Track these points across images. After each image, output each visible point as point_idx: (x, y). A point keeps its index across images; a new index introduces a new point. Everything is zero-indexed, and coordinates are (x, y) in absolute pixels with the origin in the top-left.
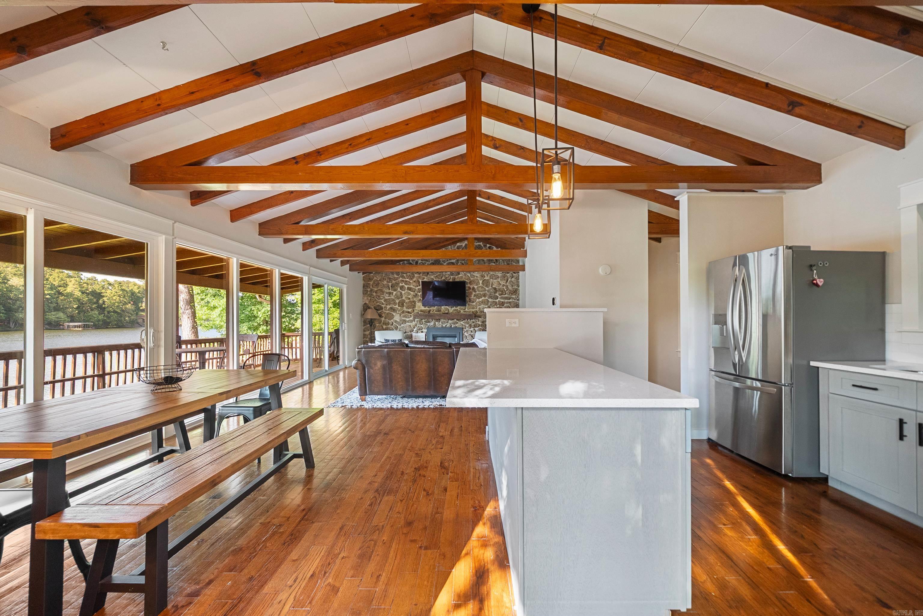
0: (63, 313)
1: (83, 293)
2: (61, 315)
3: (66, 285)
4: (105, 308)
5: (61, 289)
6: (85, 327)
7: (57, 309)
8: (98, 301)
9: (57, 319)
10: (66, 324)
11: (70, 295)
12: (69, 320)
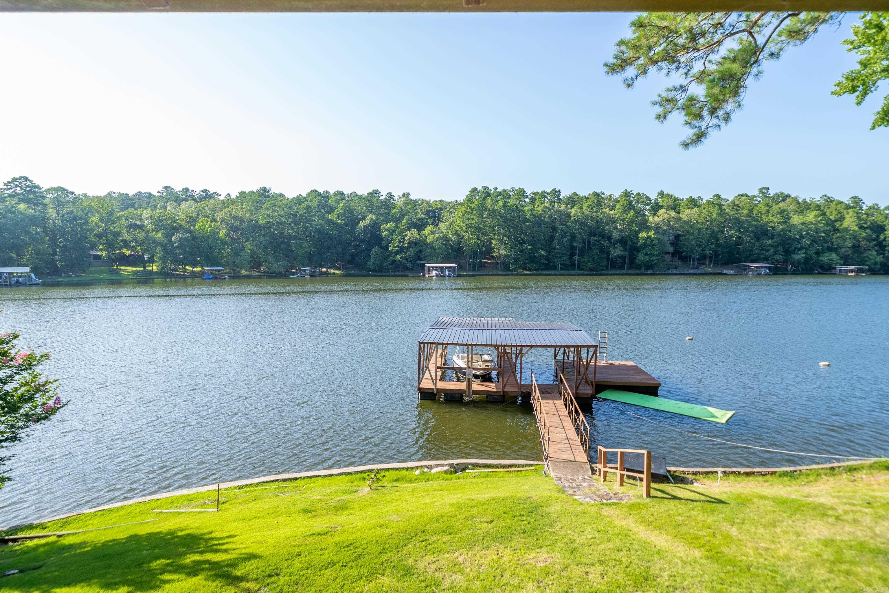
0: (836, 253)
1: (861, 227)
2: (834, 256)
3: (842, 219)
4: (885, 246)
5: (838, 224)
6: (859, 271)
7: (830, 249)
8: (878, 236)
9: (829, 262)
10: (838, 267)
11: (846, 230)
12: (842, 262)
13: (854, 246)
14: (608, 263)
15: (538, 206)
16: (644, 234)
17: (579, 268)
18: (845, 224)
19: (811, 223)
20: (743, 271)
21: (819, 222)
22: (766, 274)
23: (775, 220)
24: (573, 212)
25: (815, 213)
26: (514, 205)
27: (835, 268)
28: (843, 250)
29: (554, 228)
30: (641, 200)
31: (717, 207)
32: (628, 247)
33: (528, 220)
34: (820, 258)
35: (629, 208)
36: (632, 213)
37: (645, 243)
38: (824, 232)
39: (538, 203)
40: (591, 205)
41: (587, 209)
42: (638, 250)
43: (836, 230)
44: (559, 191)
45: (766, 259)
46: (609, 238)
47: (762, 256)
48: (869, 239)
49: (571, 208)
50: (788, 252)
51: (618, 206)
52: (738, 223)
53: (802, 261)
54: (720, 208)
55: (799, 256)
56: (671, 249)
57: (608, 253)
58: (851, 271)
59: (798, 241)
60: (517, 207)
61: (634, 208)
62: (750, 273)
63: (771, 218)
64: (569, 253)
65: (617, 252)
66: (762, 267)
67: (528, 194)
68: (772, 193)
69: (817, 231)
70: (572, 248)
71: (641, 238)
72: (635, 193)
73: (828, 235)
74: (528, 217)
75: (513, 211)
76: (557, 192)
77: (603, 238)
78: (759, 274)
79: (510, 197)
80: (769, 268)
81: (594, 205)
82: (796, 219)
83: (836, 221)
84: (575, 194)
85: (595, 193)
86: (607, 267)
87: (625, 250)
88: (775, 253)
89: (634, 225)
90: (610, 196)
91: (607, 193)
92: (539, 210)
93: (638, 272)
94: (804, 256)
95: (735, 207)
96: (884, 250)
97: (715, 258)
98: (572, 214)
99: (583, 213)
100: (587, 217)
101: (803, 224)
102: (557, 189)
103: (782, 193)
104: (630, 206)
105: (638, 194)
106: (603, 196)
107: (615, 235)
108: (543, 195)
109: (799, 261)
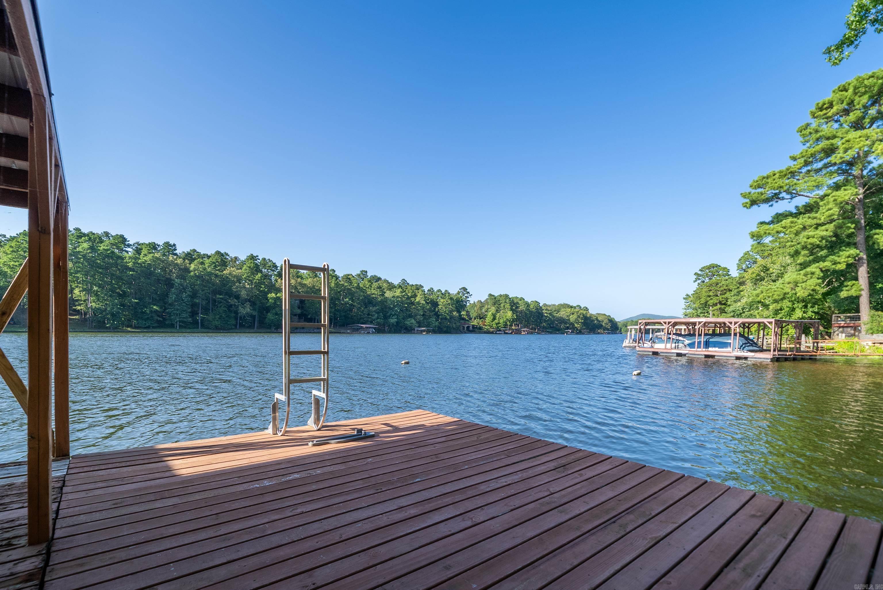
13: (423, 315)
14: (237, 323)
15: (146, 255)
16: (273, 295)
17: (203, 326)
18: (418, 299)
19: (398, 297)
20: (357, 330)
21: (403, 296)
22: (373, 333)
23: (376, 293)
24: (192, 267)
25: (400, 290)
26: (108, 250)
27: (414, 330)
28: (419, 317)
29: (169, 283)
30: (268, 265)
31: (334, 278)
32: (257, 307)
33: (131, 269)
34: (406, 322)
35: (256, 270)
36: (259, 275)
37: (275, 303)
38: (406, 303)
39: (144, 251)
40: (214, 263)
41: (209, 267)
42: (268, 310)
43: (413, 303)
44: (174, 245)
45: (371, 322)
46: (237, 297)
47: (370, 320)
48: (430, 310)
49: (190, 264)
50: (386, 317)
51: (245, 267)
52: (350, 293)
53: (395, 324)
54: (336, 280)
55: (393, 320)
56: (299, 311)
57: (236, 313)
58: (424, 331)
59: (392, 309)
60: (113, 252)
61: (261, 272)
62: (363, 332)
63: (373, 291)
64: (190, 310)
65: (246, 310)
66: (370, 328)
67: (131, 243)
68: (369, 274)
69: (402, 302)
70: (194, 305)
71: (271, 298)
72: (260, 258)
73: (408, 306)
74: (130, 265)
75: (108, 256)
76: (170, 245)
77: (230, 297)
78: (369, 333)
79: (101, 242)
80: (375, 328)
81: (217, 263)
82: (388, 294)
83: (411, 297)
84: (195, 251)
85: (218, 253)
86: (236, 326)
87: (254, 309)
88: (378, 318)
89: (263, 286)
90: (236, 258)
91: (232, 255)
92: (146, 258)
93: (269, 331)
94: (396, 320)
95: (348, 280)
96: (438, 318)
97: (334, 320)
98: (191, 269)
99: (205, 269)
100: (210, 274)
101: (393, 297)
102: (172, 243)
103: (375, 276)
104: (256, 269)
105: (264, 259)
106: (227, 257)
107: (243, 294)
108: (153, 247)
109: (393, 325)
